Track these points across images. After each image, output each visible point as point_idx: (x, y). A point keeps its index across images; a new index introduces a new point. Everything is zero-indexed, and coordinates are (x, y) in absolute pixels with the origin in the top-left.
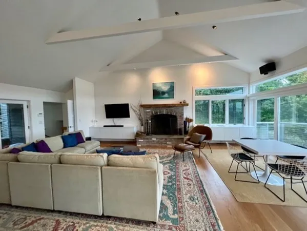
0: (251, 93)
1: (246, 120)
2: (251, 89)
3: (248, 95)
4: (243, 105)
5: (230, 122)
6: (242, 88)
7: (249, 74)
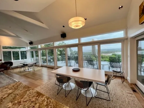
0: (28, 49)
1: (27, 58)
2: (28, 48)
3: (27, 50)
4: (26, 53)
5: (22, 59)
6: (25, 47)
7: (27, 43)
